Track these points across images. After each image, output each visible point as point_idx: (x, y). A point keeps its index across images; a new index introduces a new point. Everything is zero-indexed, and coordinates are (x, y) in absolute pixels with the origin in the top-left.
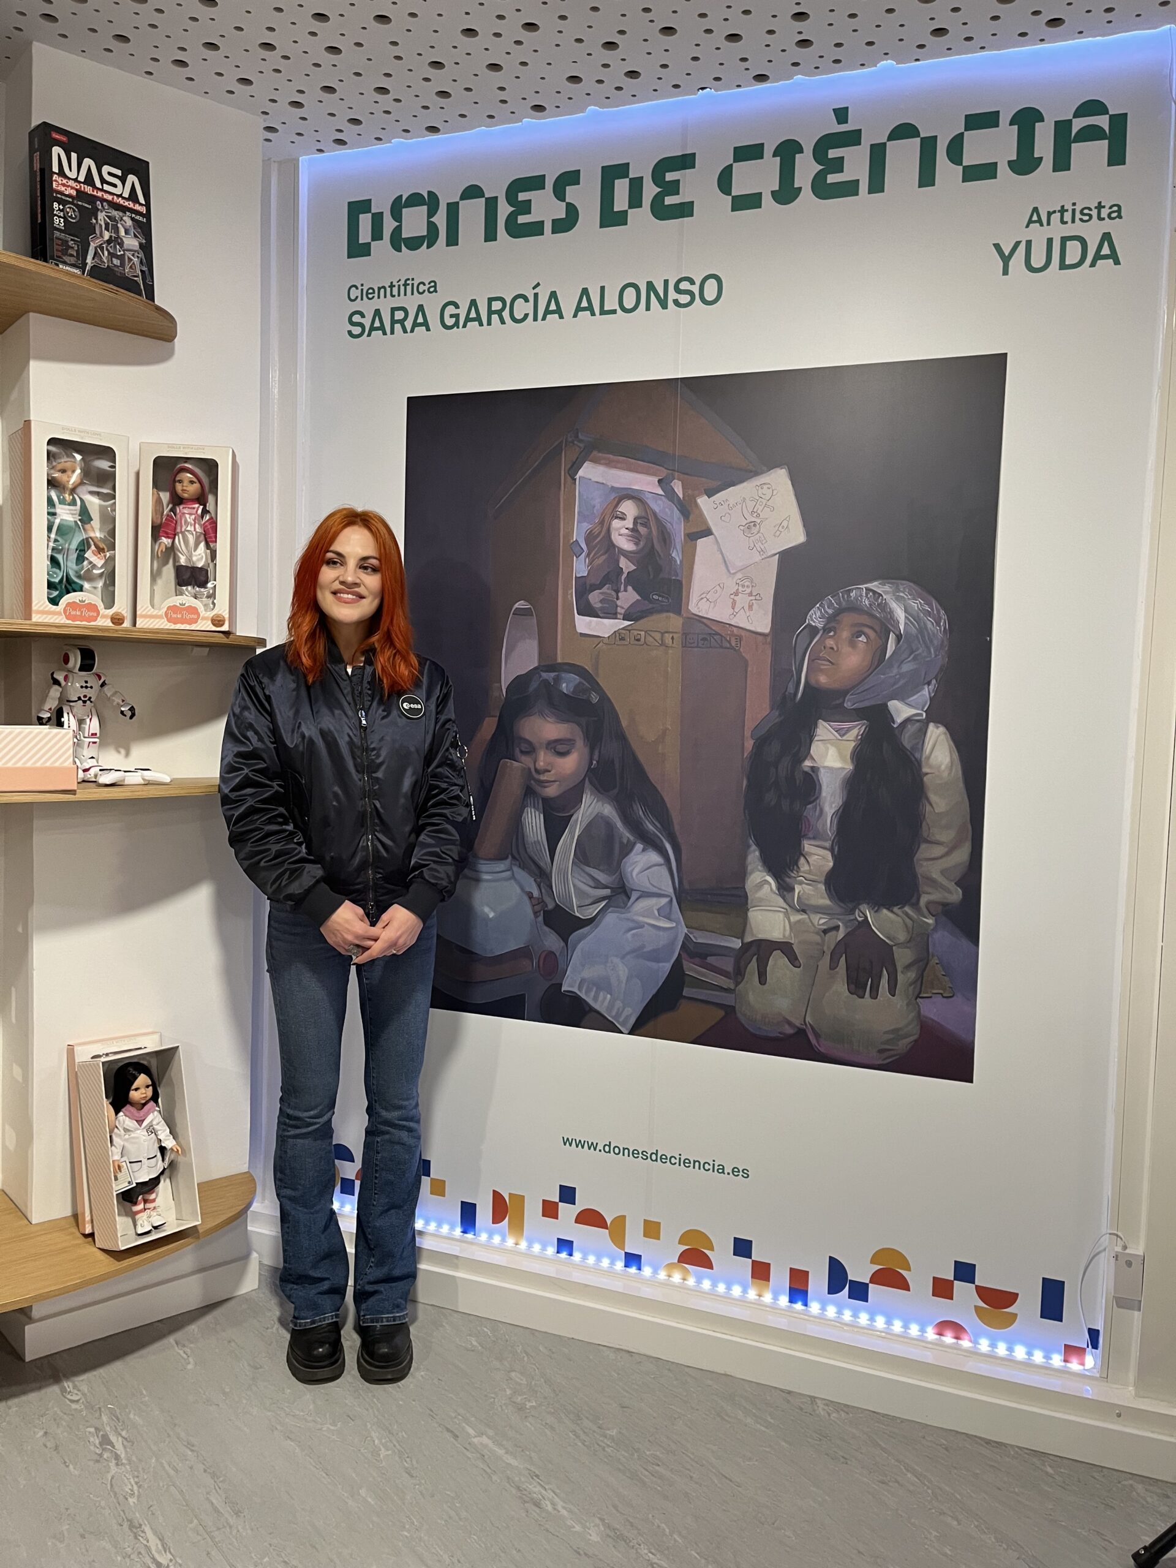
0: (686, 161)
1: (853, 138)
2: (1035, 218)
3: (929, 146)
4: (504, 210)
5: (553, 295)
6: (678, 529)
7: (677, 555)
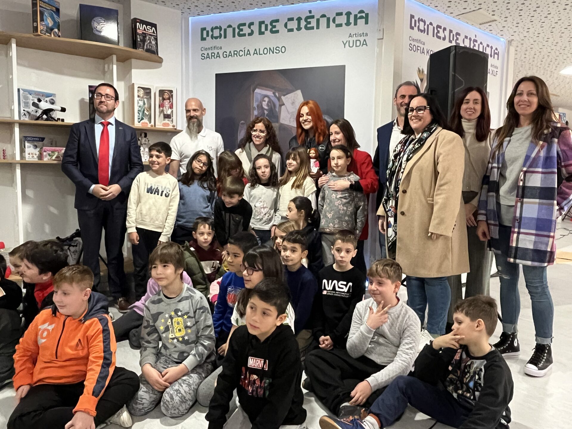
0: (277, 21)
1: (313, 17)
2: (350, 36)
3: (328, 19)
4: (237, 31)
5: (248, 50)
6: (277, 104)
7: (277, 110)
